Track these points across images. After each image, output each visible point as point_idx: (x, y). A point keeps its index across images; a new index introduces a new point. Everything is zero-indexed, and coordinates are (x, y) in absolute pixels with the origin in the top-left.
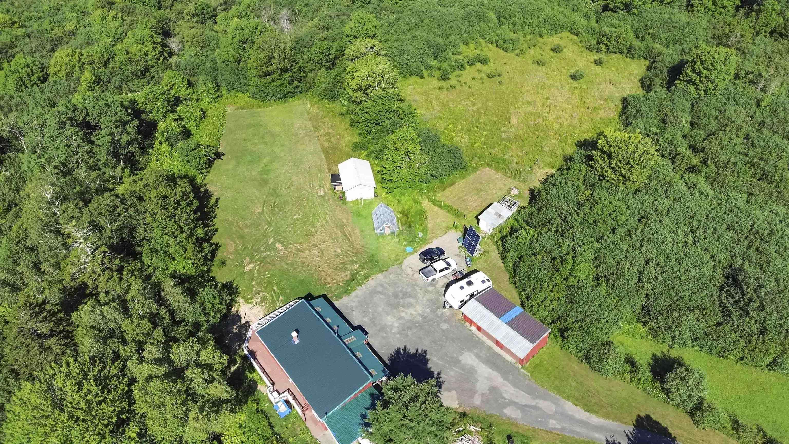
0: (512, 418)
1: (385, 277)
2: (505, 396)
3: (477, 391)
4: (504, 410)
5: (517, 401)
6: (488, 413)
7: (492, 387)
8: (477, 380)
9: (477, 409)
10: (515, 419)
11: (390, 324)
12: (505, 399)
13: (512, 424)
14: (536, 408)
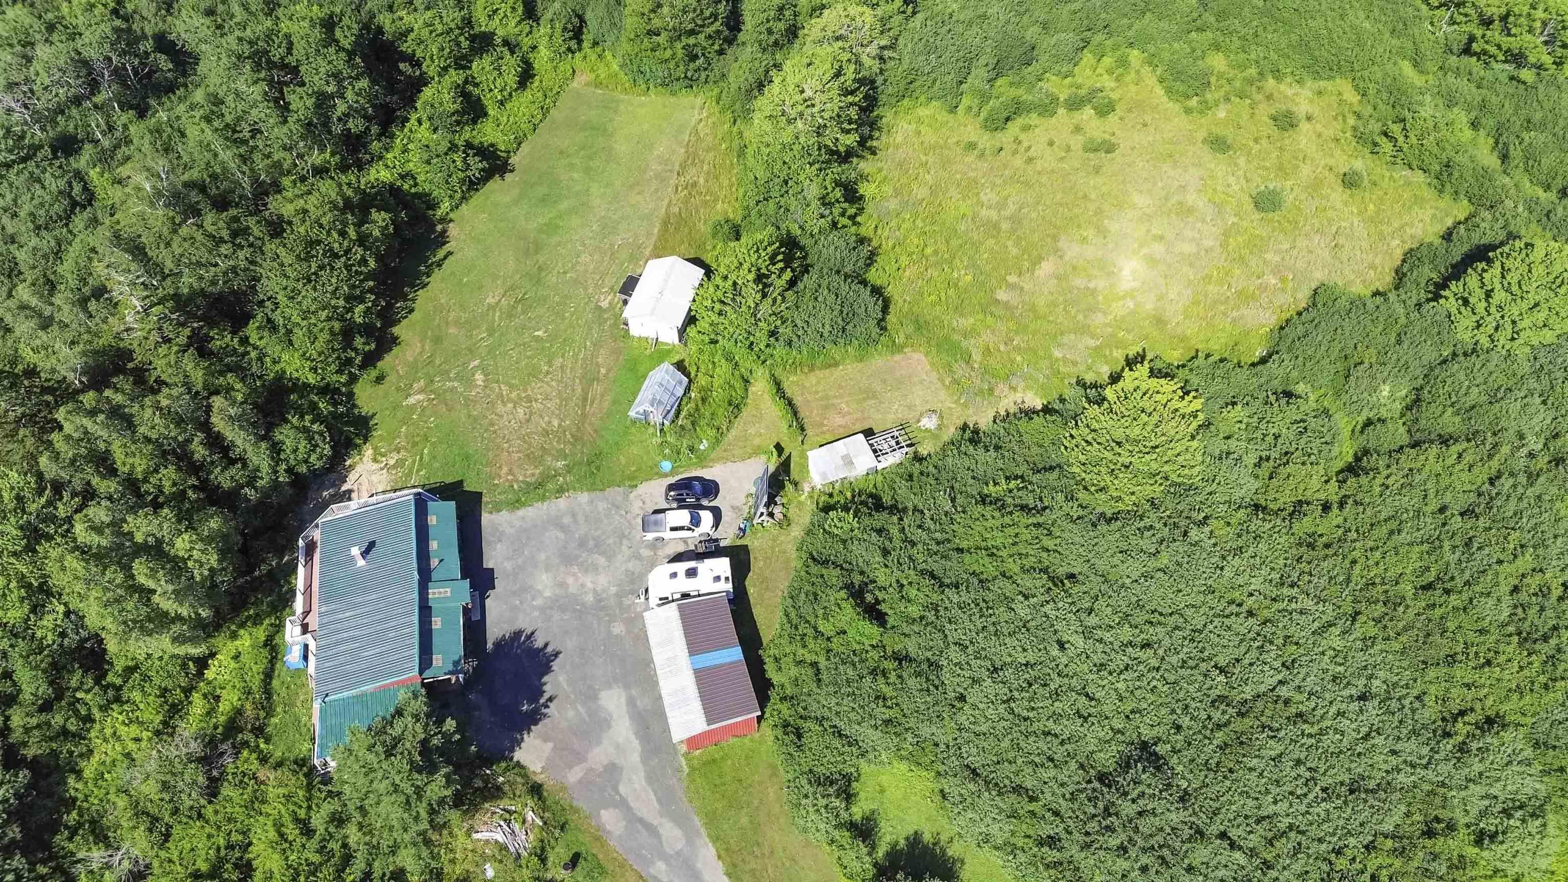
0: (604, 830)
1: (591, 502)
2: (622, 789)
3: (586, 760)
4: (602, 812)
5: (632, 804)
6: (575, 804)
7: (614, 765)
8: (599, 743)
9: (564, 788)
10: (609, 832)
11: (539, 587)
12: (618, 793)
13: (597, 839)
14: (652, 830)
